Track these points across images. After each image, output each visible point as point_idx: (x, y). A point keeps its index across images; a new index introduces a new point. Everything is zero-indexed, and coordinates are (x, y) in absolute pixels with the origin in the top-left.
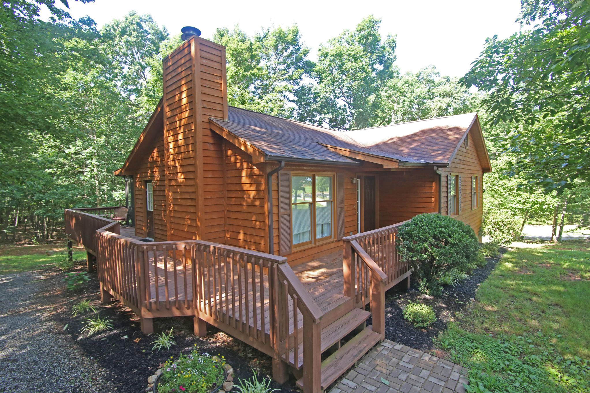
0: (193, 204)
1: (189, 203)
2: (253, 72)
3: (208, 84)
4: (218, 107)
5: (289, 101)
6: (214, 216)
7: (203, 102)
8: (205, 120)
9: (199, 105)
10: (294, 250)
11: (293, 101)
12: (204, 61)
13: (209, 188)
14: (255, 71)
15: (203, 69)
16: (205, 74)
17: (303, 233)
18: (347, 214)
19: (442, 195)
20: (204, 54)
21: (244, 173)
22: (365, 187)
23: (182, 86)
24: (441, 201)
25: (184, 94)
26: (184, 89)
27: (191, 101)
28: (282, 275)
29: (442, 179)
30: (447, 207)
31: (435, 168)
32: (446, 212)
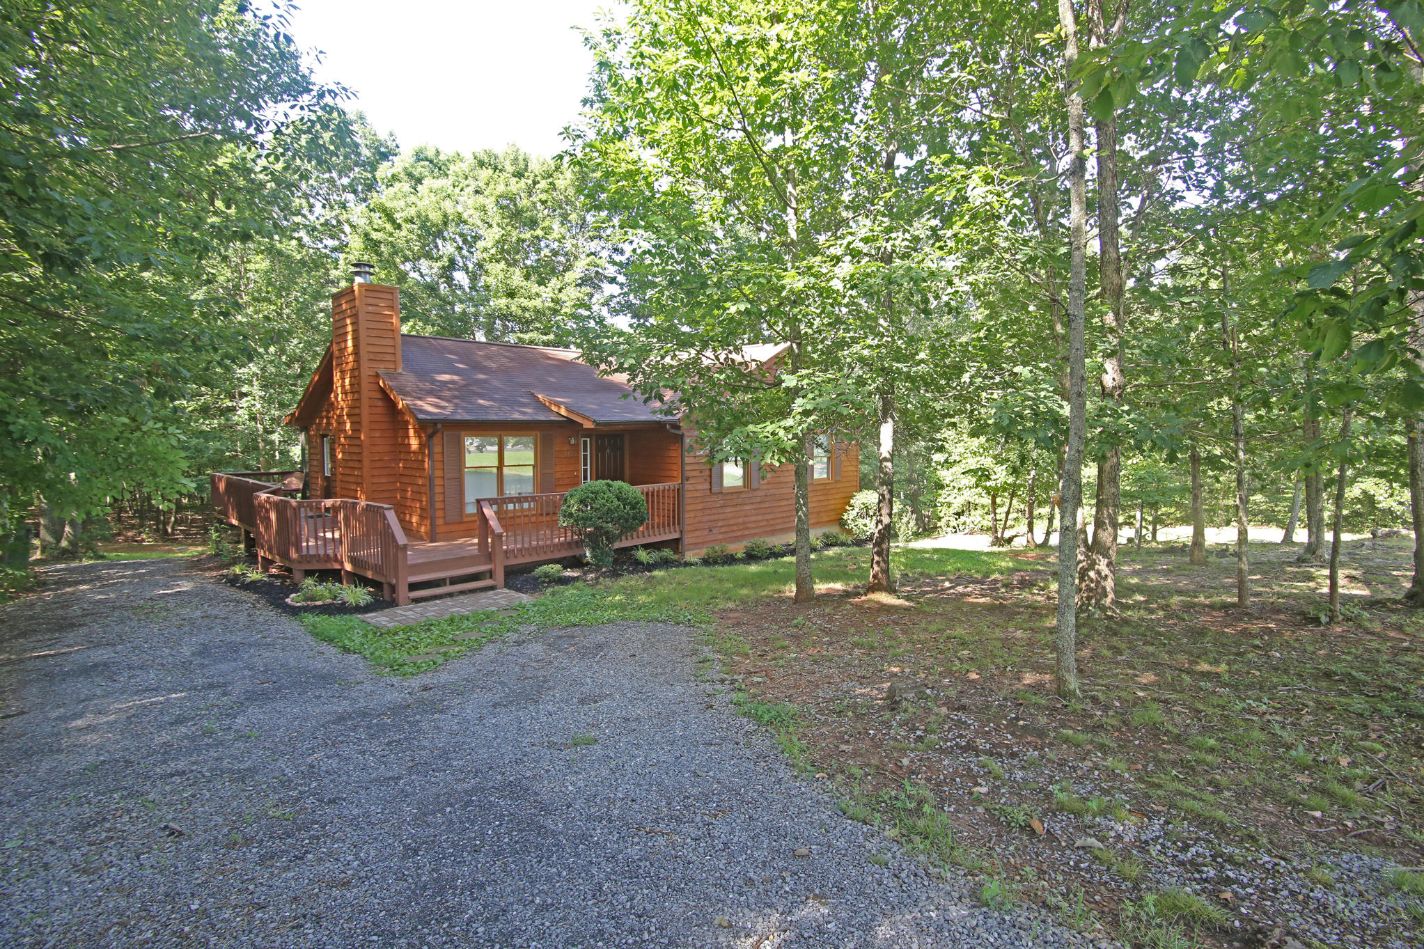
0: (360, 466)
1: (356, 465)
3: (375, 333)
4: (388, 357)
7: (369, 353)
8: (371, 374)
9: (364, 356)
10: (466, 519)
13: (375, 449)
15: (369, 317)
18: (561, 483)
19: (687, 460)
20: (370, 301)
21: (411, 432)
22: (599, 449)
23: (346, 333)
24: (687, 468)
25: (350, 343)
26: (349, 337)
27: (356, 352)
28: (385, 518)
29: (686, 440)
30: (711, 476)
31: (668, 427)
32: (708, 483)
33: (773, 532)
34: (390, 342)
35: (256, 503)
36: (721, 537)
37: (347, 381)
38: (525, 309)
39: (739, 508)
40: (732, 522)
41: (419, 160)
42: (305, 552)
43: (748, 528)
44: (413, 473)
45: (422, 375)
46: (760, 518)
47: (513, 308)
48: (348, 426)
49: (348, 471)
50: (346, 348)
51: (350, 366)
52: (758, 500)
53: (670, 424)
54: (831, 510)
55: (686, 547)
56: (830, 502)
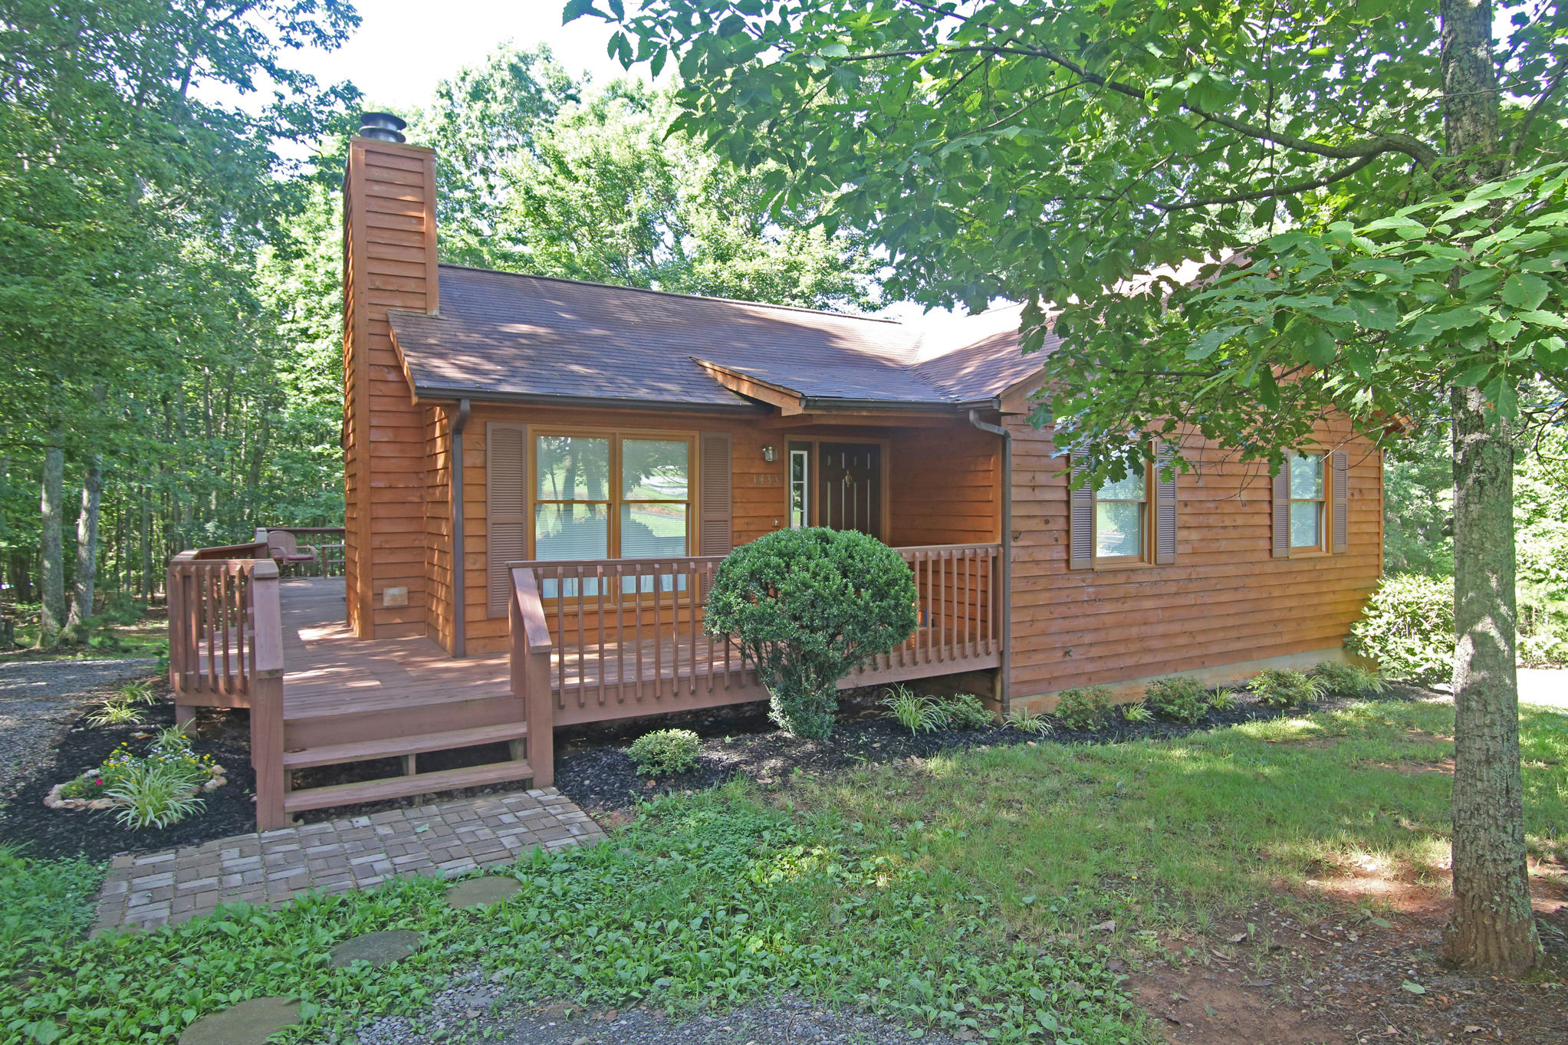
3: (387, 237)
4: (411, 286)
7: (374, 277)
9: (360, 284)
12: (377, 189)
13: (384, 465)
15: (375, 205)
16: (380, 216)
19: (1015, 494)
20: (376, 173)
21: (437, 430)
22: (828, 475)
23: (349, 249)
24: (1015, 511)
29: (1013, 447)
30: (1068, 532)
31: (972, 416)
32: (1062, 548)
33: (1203, 661)
34: (417, 256)
36: (1090, 667)
38: (740, 277)
39: (1128, 606)
40: (1114, 635)
41: (615, 96)
43: (1150, 650)
45: (479, 323)
46: (1176, 628)
47: (725, 275)
50: (349, 276)
52: (1172, 588)
53: (977, 411)
54: (1329, 616)
55: (1012, 690)
56: (1327, 598)
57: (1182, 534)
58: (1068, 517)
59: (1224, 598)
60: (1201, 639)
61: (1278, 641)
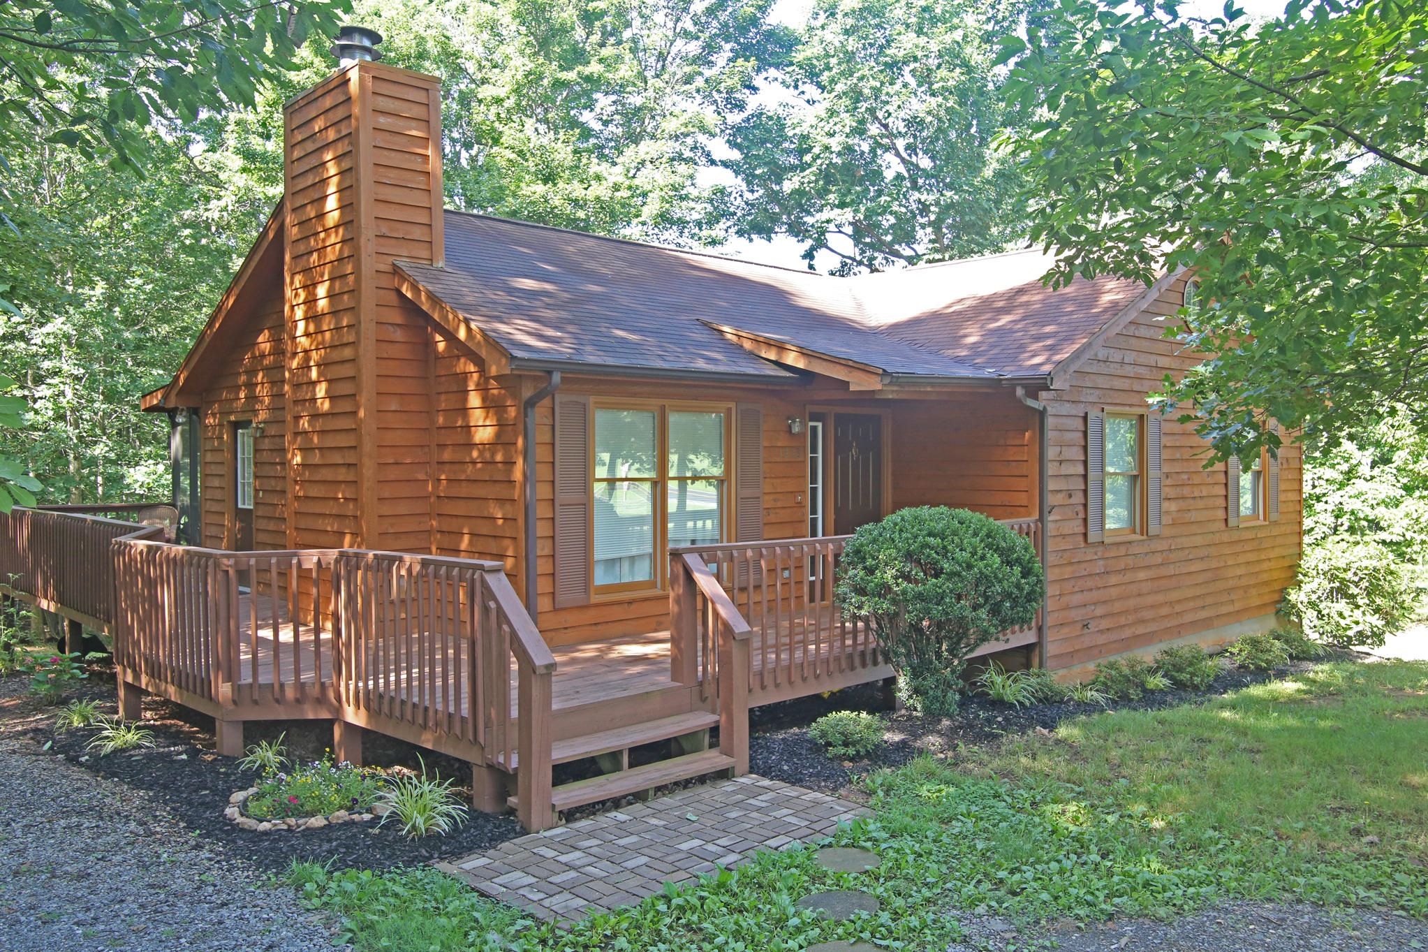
0: (351, 478)
1: (342, 475)
2: (587, 71)
3: (392, 176)
4: (418, 233)
5: (713, 162)
6: (402, 509)
7: (380, 222)
8: (382, 267)
9: (367, 230)
10: (595, 599)
11: (725, 164)
12: (383, 121)
13: (390, 438)
14: (594, 68)
15: (381, 140)
16: (386, 152)
17: (632, 559)
18: (772, 518)
19: (1051, 469)
20: (382, 103)
21: (474, 400)
22: (839, 445)
23: (324, 182)
25: (332, 203)
26: (332, 188)
27: (349, 221)
28: (488, 593)
29: (1050, 422)
30: (1085, 505)
31: (1020, 392)
32: (1080, 522)
33: (1179, 630)
34: (420, 199)
35: (120, 563)
36: (1101, 639)
37: (322, 291)
39: (1128, 577)
40: (1118, 606)
42: (247, 679)
43: (1143, 621)
44: (479, 491)
45: (486, 278)
46: (1160, 598)
48: (321, 391)
49: (314, 491)
50: (321, 216)
51: (331, 255)
52: (1158, 559)
53: (1025, 387)
54: (1266, 583)
55: (1049, 663)
56: (1265, 566)
57: (1166, 505)
58: (1085, 491)
59: (1193, 568)
60: (1178, 608)
61: (1230, 608)
